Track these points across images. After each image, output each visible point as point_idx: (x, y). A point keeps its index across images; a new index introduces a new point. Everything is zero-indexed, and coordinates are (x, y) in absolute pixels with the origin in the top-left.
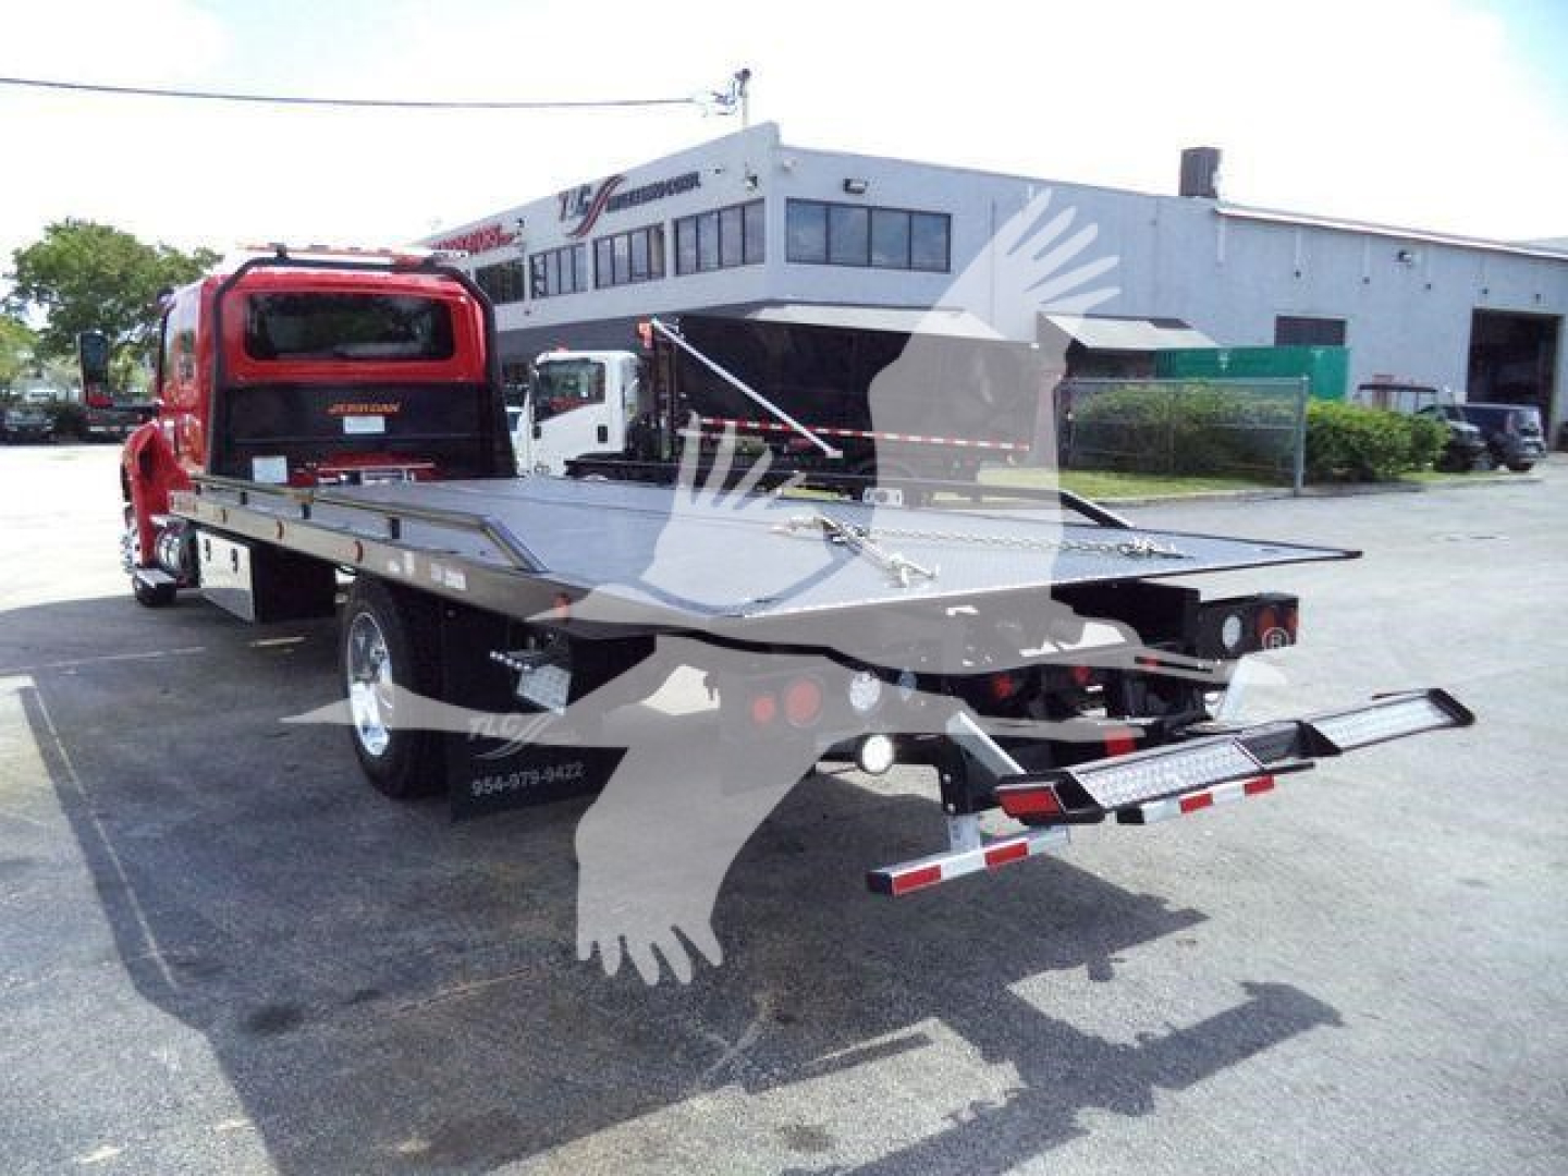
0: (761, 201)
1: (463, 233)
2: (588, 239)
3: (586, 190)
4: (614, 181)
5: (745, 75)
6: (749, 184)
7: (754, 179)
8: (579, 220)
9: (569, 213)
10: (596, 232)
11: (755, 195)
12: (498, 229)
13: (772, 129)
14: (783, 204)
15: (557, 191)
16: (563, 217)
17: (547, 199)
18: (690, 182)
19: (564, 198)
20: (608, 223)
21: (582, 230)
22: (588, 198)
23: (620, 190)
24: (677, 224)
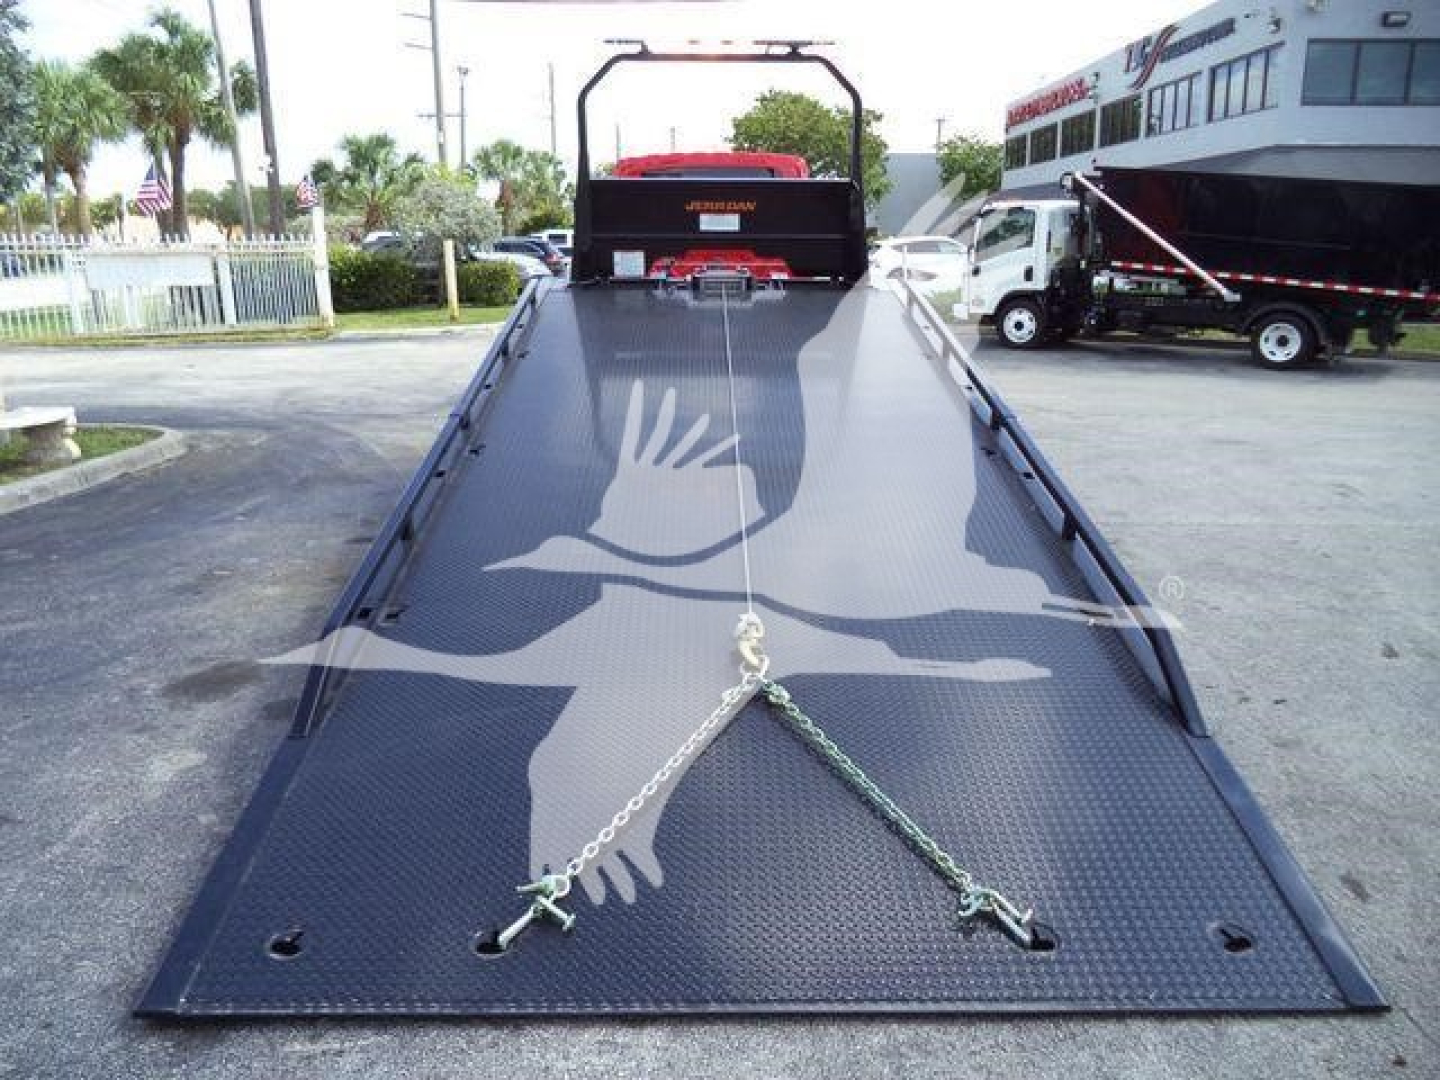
0: (1281, 44)
1: (1056, 88)
2: (1144, 91)
3: (1147, 41)
4: (1170, 30)
6: (1273, 27)
7: (1277, 23)
8: (1139, 71)
9: (1133, 65)
10: (1153, 82)
11: (1276, 39)
12: (1080, 83)
14: (1304, 44)
15: (1124, 45)
16: (1127, 70)
17: (1114, 54)
18: (1227, 28)
19: (1130, 50)
20: (1163, 72)
21: (1140, 83)
22: (1148, 49)
23: (1175, 39)
24: (1213, 71)
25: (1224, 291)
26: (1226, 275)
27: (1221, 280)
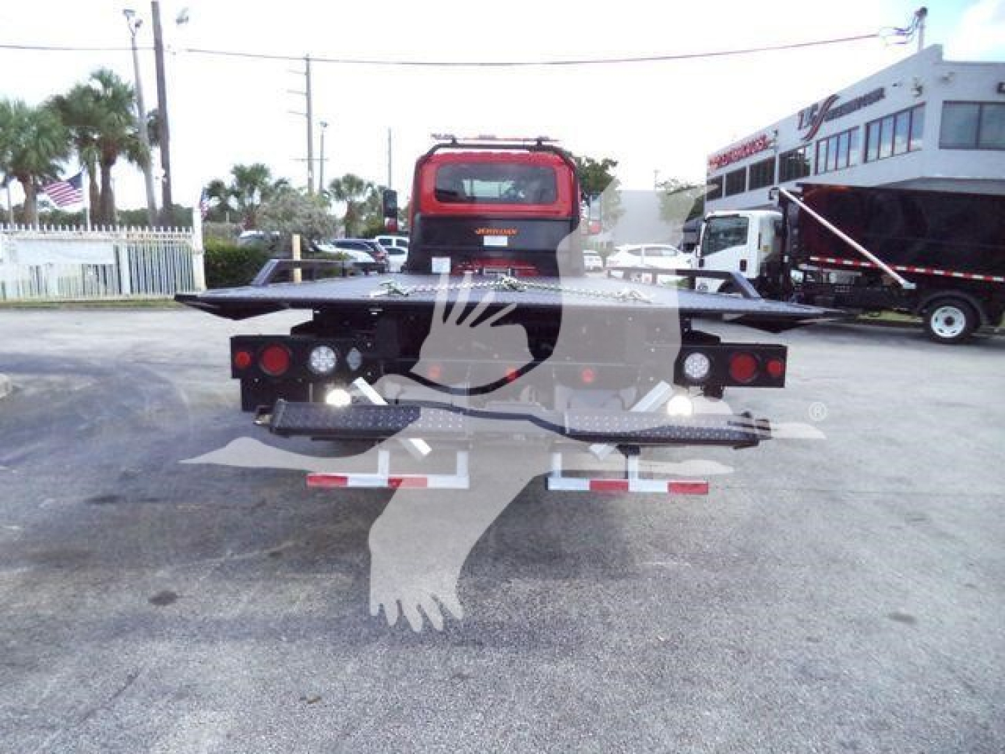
0: (923, 105)
1: (745, 143)
2: (813, 141)
3: (815, 107)
4: (833, 98)
5: (923, 12)
6: (916, 93)
7: (919, 89)
8: (809, 128)
9: (804, 124)
10: (818, 136)
11: (918, 101)
12: (764, 138)
13: (937, 50)
14: (940, 104)
15: (796, 111)
16: (800, 128)
17: (790, 118)
18: (878, 95)
19: (801, 114)
20: (827, 128)
21: (810, 136)
22: (816, 113)
23: (835, 105)
24: (868, 126)
25: (902, 281)
26: (904, 269)
27: (899, 273)
